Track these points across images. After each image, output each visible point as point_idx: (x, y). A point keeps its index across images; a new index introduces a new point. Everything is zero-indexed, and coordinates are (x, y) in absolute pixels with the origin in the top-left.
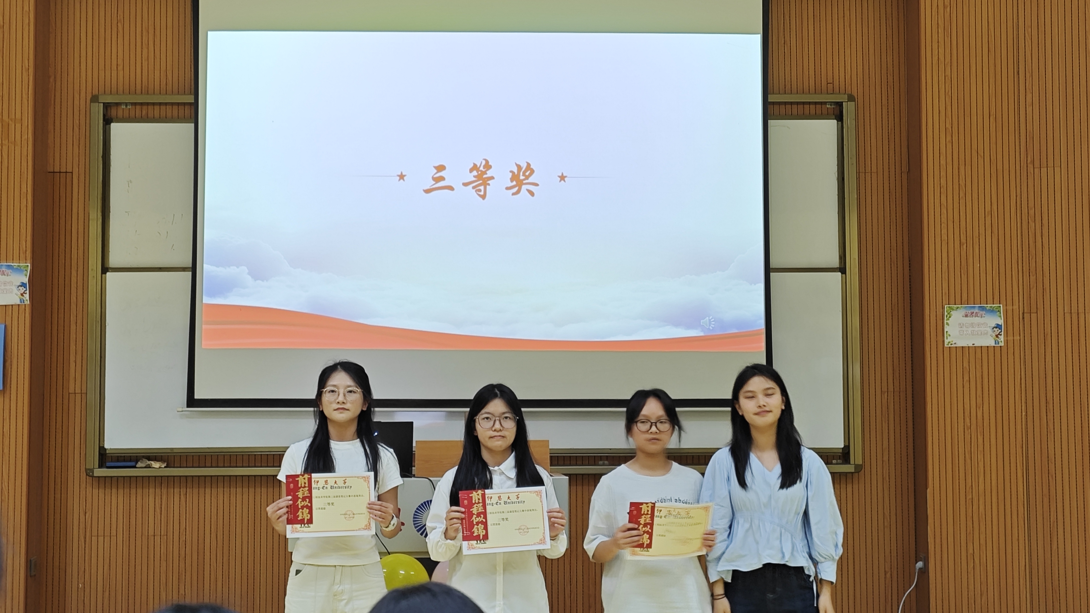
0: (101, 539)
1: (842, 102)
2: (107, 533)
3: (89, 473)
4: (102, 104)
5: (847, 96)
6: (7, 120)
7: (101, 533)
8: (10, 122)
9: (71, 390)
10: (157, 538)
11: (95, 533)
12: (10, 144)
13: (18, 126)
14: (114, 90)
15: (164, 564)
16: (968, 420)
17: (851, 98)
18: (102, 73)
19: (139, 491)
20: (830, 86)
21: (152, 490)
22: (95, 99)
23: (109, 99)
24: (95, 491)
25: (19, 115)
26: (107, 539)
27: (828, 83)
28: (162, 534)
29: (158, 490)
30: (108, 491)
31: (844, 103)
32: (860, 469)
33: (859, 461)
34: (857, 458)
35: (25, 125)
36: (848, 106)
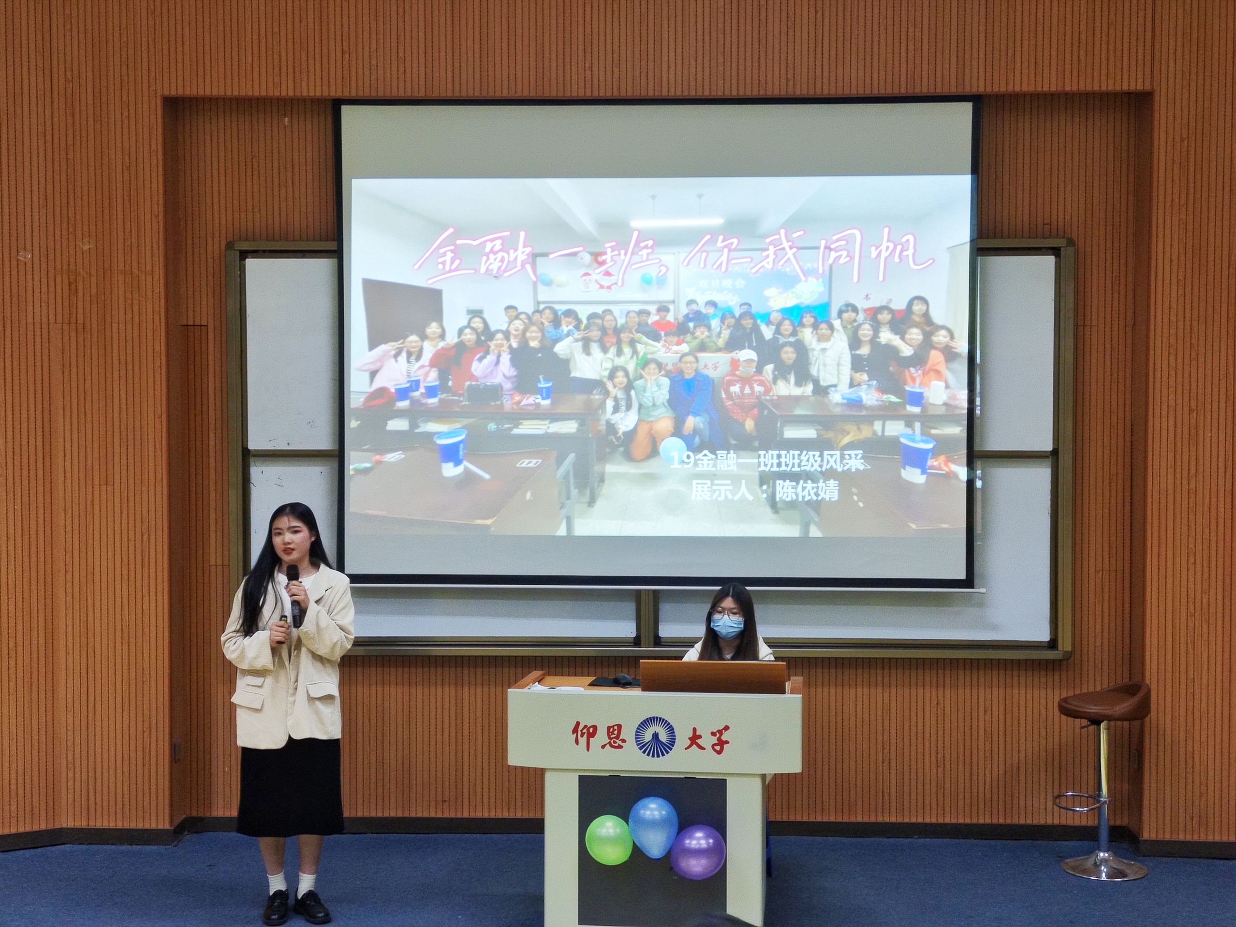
1: (1060, 247)
4: (238, 249)
5: (1065, 240)
6: (137, 273)
8: (140, 274)
9: (211, 565)
12: (141, 298)
13: (149, 279)
14: (250, 235)
16: (1191, 607)
17: (1071, 242)
18: (237, 215)
20: (1047, 228)
22: (230, 246)
23: (246, 246)
25: (149, 268)
27: (1044, 224)
31: (1062, 248)
32: (1068, 656)
33: (1069, 648)
34: (1065, 644)
35: (156, 277)
36: (1068, 252)
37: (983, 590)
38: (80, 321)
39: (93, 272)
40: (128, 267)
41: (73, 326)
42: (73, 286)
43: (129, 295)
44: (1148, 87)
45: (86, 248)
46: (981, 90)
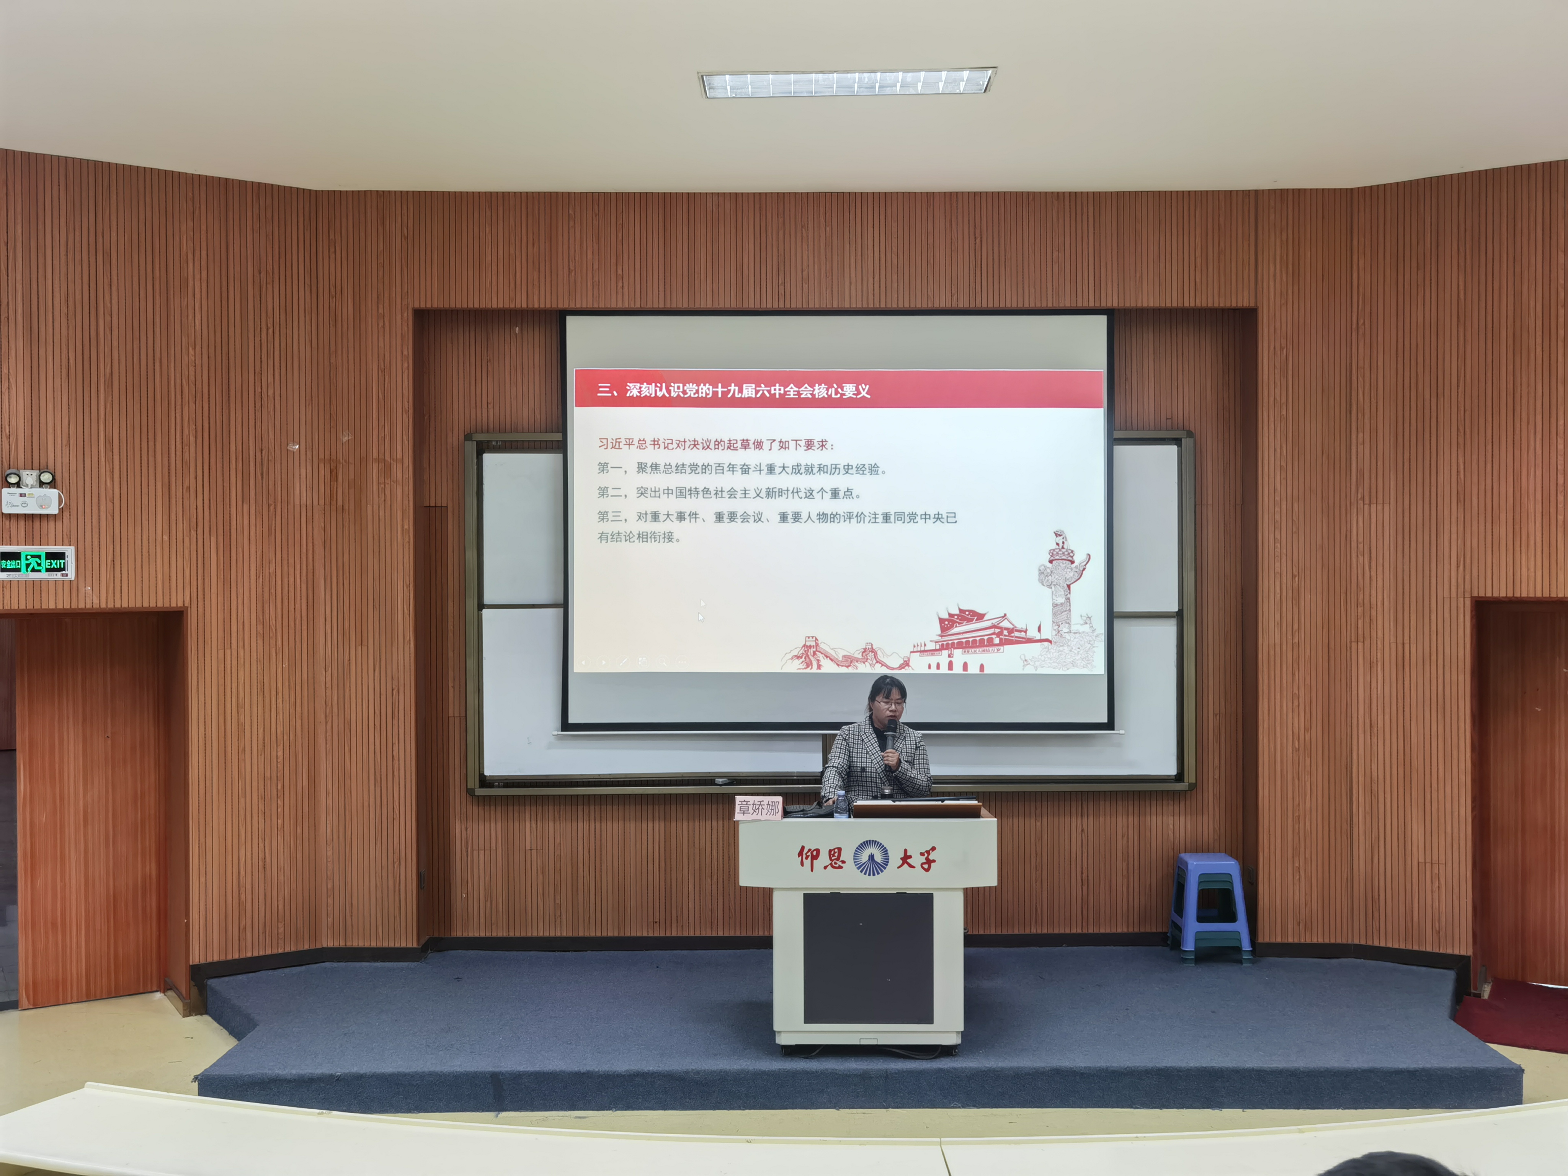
0: (482, 852)
1: (1182, 438)
2: (487, 847)
3: (470, 792)
4: (475, 442)
5: (1186, 432)
6: (389, 461)
7: (482, 846)
8: (392, 461)
9: (451, 714)
10: (534, 852)
11: (476, 847)
12: (392, 483)
13: (400, 465)
14: (485, 427)
15: (540, 877)
17: (1190, 434)
18: (473, 412)
19: (516, 808)
20: (1169, 422)
21: (528, 808)
22: (468, 437)
23: (482, 440)
24: (475, 808)
25: (399, 456)
26: (487, 852)
27: (1167, 419)
28: (538, 848)
29: (534, 808)
30: (487, 808)
31: (1183, 439)
32: (1193, 787)
33: (1193, 781)
34: (1190, 777)
35: (406, 464)
36: (1187, 442)
37: (1122, 732)
38: (340, 503)
39: (351, 460)
40: (381, 456)
41: (334, 507)
42: (334, 474)
43: (382, 480)
44: (1252, 305)
45: (345, 439)
46: (1115, 305)
